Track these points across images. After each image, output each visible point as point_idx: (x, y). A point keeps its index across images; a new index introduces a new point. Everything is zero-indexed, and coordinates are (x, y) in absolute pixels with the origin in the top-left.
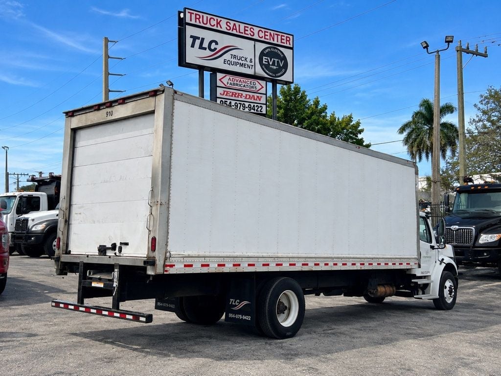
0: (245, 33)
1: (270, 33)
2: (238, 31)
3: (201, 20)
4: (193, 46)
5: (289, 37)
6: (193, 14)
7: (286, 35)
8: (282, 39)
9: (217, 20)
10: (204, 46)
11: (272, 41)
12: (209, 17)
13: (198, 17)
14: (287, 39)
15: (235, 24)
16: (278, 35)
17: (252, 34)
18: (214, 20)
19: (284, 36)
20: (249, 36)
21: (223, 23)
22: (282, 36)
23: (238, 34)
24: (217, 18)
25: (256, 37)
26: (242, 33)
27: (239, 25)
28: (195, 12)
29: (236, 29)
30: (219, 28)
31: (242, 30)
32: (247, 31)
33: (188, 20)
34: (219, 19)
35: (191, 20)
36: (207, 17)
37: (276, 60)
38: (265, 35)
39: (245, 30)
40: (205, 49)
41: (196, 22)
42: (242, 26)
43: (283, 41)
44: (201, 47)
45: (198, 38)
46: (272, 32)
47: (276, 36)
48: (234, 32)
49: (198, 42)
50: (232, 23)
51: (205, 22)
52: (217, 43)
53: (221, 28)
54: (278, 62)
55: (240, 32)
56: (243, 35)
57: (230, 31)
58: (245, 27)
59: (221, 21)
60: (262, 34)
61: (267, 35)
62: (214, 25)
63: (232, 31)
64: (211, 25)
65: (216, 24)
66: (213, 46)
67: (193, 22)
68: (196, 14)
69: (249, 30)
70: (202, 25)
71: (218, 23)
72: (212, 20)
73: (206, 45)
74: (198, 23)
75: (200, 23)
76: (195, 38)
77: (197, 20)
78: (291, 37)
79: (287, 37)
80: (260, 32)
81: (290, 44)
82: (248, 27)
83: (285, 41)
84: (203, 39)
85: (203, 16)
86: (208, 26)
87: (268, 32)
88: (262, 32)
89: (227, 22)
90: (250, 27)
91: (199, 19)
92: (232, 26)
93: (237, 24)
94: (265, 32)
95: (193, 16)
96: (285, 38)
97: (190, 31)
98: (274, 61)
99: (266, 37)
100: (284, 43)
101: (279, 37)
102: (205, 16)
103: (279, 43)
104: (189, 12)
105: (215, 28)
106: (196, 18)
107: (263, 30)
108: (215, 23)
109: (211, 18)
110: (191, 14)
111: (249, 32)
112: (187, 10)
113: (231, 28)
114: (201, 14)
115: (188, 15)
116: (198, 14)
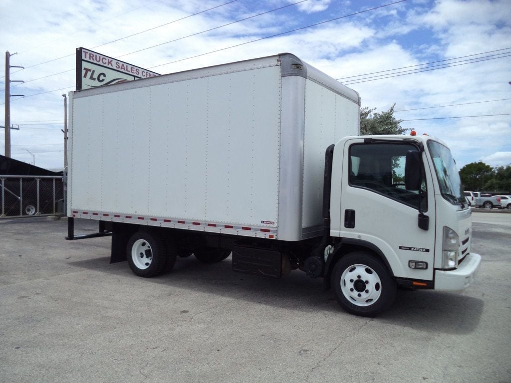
0: (131, 72)
3: (94, 58)
4: (85, 76)
10: (94, 77)
12: (102, 57)
13: (92, 56)
15: (123, 65)
18: (106, 59)
20: (135, 75)
21: (114, 62)
23: (126, 72)
26: (129, 71)
27: (127, 66)
28: (89, 52)
29: (124, 68)
30: (110, 66)
31: (129, 69)
33: (83, 58)
34: (110, 60)
35: (86, 57)
36: (100, 57)
38: (147, 75)
39: (132, 70)
40: (94, 79)
41: (90, 59)
42: (130, 67)
44: (92, 78)
45: (90, 70)
46: (151, 73)
48: (123, 70)
49: (89, 74)
50: (121, 64)
51: (98, 60)
52: (104, 75)
53: (112, 65)
55: (127, 70)
57: (119, 69)
58: (132, 68)
59: (111, 61)
60: (144, 74)
62: (105, 63)
63: (121, 69)
64: (102, 61)
66: (102, 77)
67: (87, 59)
68: (90, 54)
69: (135, 70)
70: (95, 62)
71: (109, 63)
72: (104, 60)
73: (95, 76)
74: (91, 61)
75: (93, 60)
76: (87, 70)
77: (91, 58)
82: (134, 68)
84: (94, 71)
85: (96, 56)
86: (101, 63)
89: (117, 63)
90: (136, 68)
91: (92, 57)
93: (125, 65)
95: (88, 55)
97: (84, 65)
102: (98, 55)
104: (84, 52)
105: (106, 65)
106: (90, 57)
107: (145, 71)
108: (107, 61)
109: (103, 58)
110: (86, 53)
111: (135, 72)
112: (83, 50)
113: (121, 67)
114: (95, 54)
115: (83, 54)
116: (92, 54)
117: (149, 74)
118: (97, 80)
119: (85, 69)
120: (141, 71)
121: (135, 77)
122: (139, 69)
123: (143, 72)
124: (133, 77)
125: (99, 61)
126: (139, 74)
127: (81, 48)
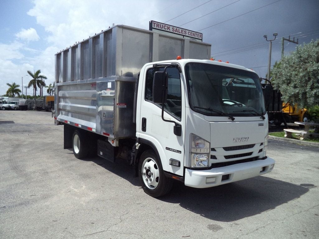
0: (182, 33)
3: (159, 26)
7: (200, 34)
8: (198, 36)
9: (168, 27)
11: (193, 37)
13: (158, 25)
15: (176, 29)
20: (184, 34)
21: (171, 28)
22: (198, 34)
25: (187, 35)
26: (180, 33)
27: (179, 30)
28: (156, 23)
31: (180, 31)
33: (153, 27)
35: (154, 26)
38: (191, 34)
39: (182, 32)
41: (157, 27)
46: (194, 33)
47: (195, 35)
48: (176, 32)
50: (175, 28)
51: (162, 27)
53: (170, 30)
55: (179, 32)
56: (181, 34)
57: (174, 32)
58: (182, 30)
59: (169, 27)
60: (190, 34)
64: (164, 28)
67: (155, 27)
68: (157, 24)
70: (160, 29)
71: (168, 28)
72: (165, 27)
74: (158, 28)
75: (159, 27)
83: (199, 37)
86: (163, 29)
89: (173, 28)
90: (184, 30)
92: (175, 29)
93: (178, 29)
95: (156, 25)
97: (154, 31)
101: (197, 35)
102: (162, 24)
103: (197, 37)
105: (167, 30)
108: (167, 28)
109: (165, 26)
110: (154, 24)
111: (184, 32)
112: (153, 22)
113: (175, 30)
114: (160, 24)
115: (153, 24)
116: (158, 24)
117: (192, 33)
120: (187, 31)
121: (184, 36)
122: (186, 30)
123: (189, 32)
124: (183, 36)
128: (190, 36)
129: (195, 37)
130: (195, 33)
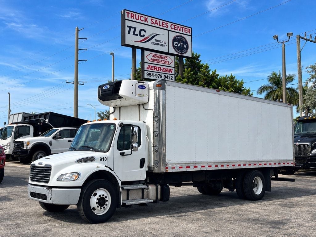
0: (163, 26)
1: (178, 26)
2: (158, 24)
3: (134, 17)
5: (189, 29)
6: (129, 13)
8: (185, 30)
9: (145, 17)
11: (179, 31)
12: (140, 16)
13: (132, 15)
14: (188, 30)
15: (156, 21)
16: (183, 28)
17: (167, 26)
18: (143, 17)
19: (186, 28)
20: (165, 28)
21: (149, 19)
23: (158, 26)
24: (145, 16)
26: (161, 26)
27: (159, 21)
28: (130, 12)
29: (157, 23)
30: (146, 23)
31: (161, 24)
32: (164, 24)
33: (126, 18)
34: (146, 17)
35: (128, 17)
36: (138, 16)
37: (182, 44)
38: (175, 27)
39: (163, 24)
41: (131, 18)
42: (161, 22)
43: (186, 31)
46: (179, 26)
47: (181, 29)
48: (156, 25)
49: (132, 30)
54: (183, 45)
57: (153, 25)
58: (163, 22)
59: (147, 18)
60: (173, 27)
61: (176, 28)
64: (141, 19)
65: (144, 20)
68: (131, 14)
70: (135, 20)
71: (146, 20)
78: (190, 29)
79: (188, 29)
80: (172, 26)
81: (190, 33)
82: (164, 23)
83: (187, 31)
85: (136, 15)
86: (139, 21)
87: (176, 26)
88: (173, 25)
89: (151, 19)
90: (165, 22)
91: (133, 16)
92: (154, 21)
93: (158, 20)
94: (175, 26)
95: (130, 15)
96: (187, 30)
97: (128, 23)
98: (181, 45)
99: (176, 29)
100: (186, 32)
101: (184, 29)
102: (137, 15)
103: (183, 33)
104: (127, 12)
105: (144, 22)
106: (131, 16)
107: (174, 25)
110: (128, 13)
112: (126, 11)
113: (154, 23)
114: (135, 14)
115: (126, 14)
117: (177, 27)
118: (139, 35)
119: (128, 26)
120: (170, 24)
122: (168, 22)
125: (138, 19)
126: (168, 27)
127: (125, 10)
128: (173, 30)
129: (181, 32)
130: (181, 26)
